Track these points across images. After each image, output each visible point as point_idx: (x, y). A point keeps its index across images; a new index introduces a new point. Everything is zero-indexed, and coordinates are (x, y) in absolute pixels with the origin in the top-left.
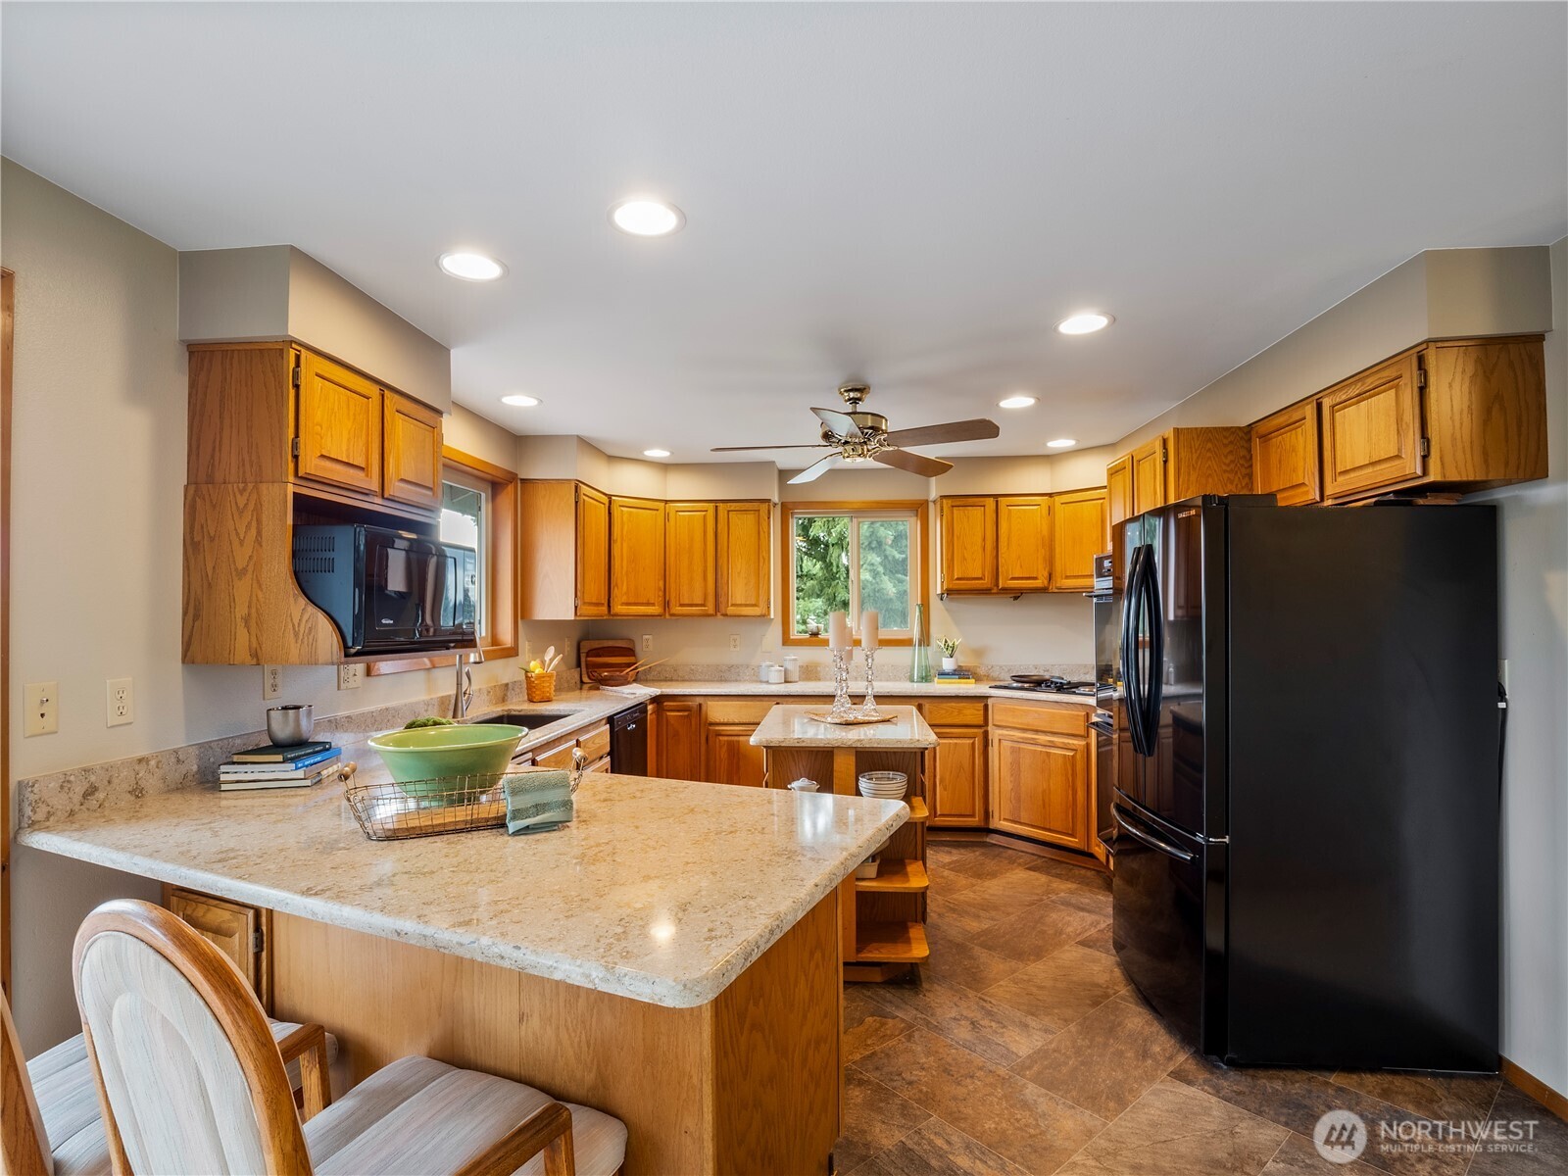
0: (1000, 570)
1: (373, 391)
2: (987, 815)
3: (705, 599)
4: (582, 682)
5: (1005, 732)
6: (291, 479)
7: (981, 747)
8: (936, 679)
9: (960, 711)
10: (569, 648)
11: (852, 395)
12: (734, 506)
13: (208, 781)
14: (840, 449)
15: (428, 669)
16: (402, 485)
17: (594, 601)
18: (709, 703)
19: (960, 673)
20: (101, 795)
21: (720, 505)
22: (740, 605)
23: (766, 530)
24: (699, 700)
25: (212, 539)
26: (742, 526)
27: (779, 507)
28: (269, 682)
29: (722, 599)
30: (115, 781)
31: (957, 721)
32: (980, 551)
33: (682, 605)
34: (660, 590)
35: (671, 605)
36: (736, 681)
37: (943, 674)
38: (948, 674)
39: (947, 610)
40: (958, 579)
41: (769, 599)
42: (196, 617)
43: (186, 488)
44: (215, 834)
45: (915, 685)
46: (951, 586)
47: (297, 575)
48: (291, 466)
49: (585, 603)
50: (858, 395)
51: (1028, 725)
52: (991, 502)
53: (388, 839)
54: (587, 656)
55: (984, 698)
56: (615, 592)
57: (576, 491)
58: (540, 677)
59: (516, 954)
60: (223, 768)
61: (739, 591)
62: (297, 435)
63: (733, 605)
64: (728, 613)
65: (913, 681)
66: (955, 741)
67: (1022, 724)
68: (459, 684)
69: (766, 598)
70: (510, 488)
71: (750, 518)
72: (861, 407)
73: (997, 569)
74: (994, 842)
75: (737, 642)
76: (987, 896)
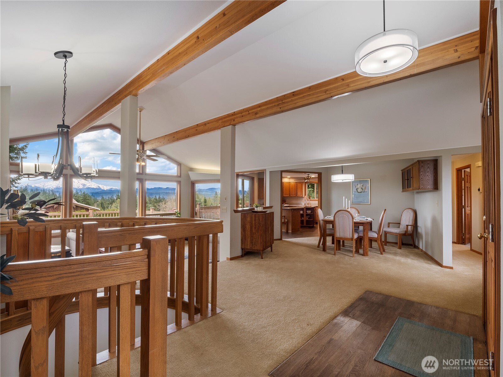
3: (295, 194)
21: (297, 183)
23: (302, 186)
26: (299, 185)
27: (305, 183)
33: (292, 195)
35: (290, 195)
41: (303, 194)
63: (298, 195)
75: (299, 200)
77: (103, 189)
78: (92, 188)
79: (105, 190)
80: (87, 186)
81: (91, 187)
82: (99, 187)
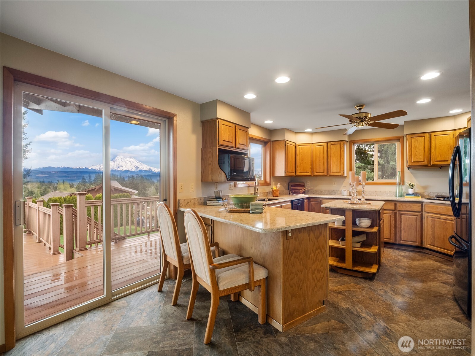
0: (431, 158)
1: (233, 125)
2: (422, 242)
3: (324, 170)
4: (290, 194)
5: (429, 214)
6: (218, 145)
7: (420, 219)
8: (405, 196)
9: (411, 207)
10: (286, 184)
11: (359, 108)
12: (332, 143)
13: (205, 204)
14: (355, 124)
15: (248, 187)
16: (240, 145)
17: (291, 171)
18: (324, 200)
19: (415, 194)
20: (189, 204)
21: (329, 143)
22: (335, 172)
23: (343, 149)
24: (321, 199)
25: (206, 158)
26: (335, 149)
27: (349, 142)
28: (216, 186)
29: (329, 171)
30: (191, 202)
31: (410, 209)
32: (423, 152)
33: (317, 173)
34: (310, 168)
35: (314, 173)
36: (335, 195)
37: (408, 194)
38: (410, 195)
39: (411, 173)
40: (413, 162)
41: (344, 170)
42: (203, 173)
43: (202, 149)
44: (204, 210)
45: (397, 198)
46: (410, 165)
47: (219, 164)
48: (218, 143)
49: (288, 172)
50: (361, 107)
51: (438, 212)
52: (428, 135)
53: (230, 212)
54: (291, 187)
55: (421, 203)
56: (297, 169)
57: (285, 143)
58: (275, 190)
59: (241, 225)
60: (207, 201)
61: (334, 168)
62: (219, 137)
63: (332, 172)
64: (331, 174)
65: (396, 197)
66: (409, 216)
67: (435, 212)
68: (255, 190)
69: (343, 170)
70: (269, 143)
71: (338, 146)
72: (362, 111)
73: (430, 158)
74: (425, 252)
75: (335, 183)
76: (412, 265)
77: (154, 171)
78: (144, 171)
79: (156, 172)
80: (139, 168)
81: (144, 169)
82: (150, 169)
